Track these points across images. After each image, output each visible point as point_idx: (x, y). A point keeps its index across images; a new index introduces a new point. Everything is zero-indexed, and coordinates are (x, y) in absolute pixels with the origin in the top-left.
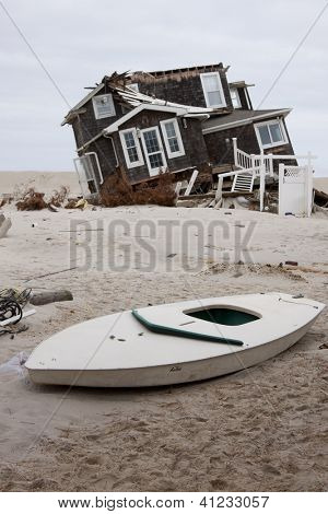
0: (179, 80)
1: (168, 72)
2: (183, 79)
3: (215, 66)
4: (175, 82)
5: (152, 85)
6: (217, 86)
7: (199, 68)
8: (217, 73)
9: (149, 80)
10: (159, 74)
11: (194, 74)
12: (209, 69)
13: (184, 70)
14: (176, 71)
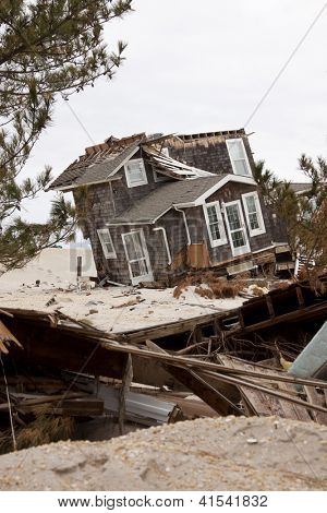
0: (207, 146)
1: (195, 136)
2: (210, 145)
3: (238, 132)
4: (202, 148)
5: (183, 149)
6: (242, 154)
7: (224, 133)
8: (240, 139)
9: (179, 144)
10: (187, 137)
11: (220, 139)
12: (232, 134)
13: (209, 135)
14: (202, 135)
